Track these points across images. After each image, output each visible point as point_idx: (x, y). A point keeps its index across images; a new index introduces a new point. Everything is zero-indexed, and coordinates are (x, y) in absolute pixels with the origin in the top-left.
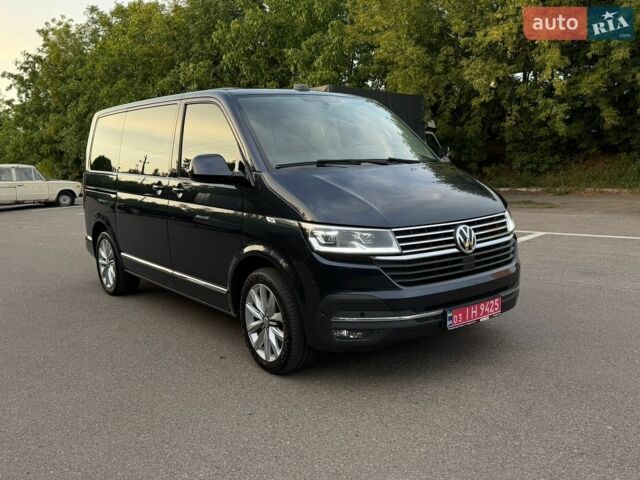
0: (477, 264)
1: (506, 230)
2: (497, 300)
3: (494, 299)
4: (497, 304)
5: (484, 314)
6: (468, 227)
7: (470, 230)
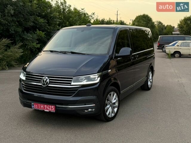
0: (48, 91)
1: (70, 83)
2: (53, 106)
3: (52, 105)
4: (53, 108)
5: (46, 109)
6: (47, 78)
7: (47, 79)
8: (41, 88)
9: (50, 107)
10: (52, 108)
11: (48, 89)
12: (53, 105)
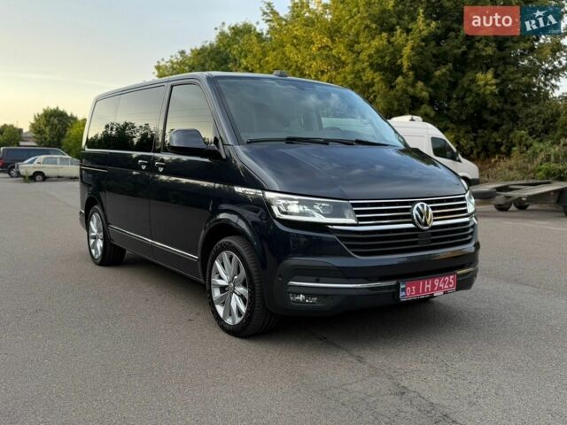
0: (433, 241)
1: (465, 211)
2: (451, 277)
3: (449, 276)
4: (451, 281)
5: (437, 290)
6: (425, 205)
7: (428, 208)
8: (415, 236)
9: (444, 282)
10: (450, 283)
11: (434, 234)
12: (452, 275)
